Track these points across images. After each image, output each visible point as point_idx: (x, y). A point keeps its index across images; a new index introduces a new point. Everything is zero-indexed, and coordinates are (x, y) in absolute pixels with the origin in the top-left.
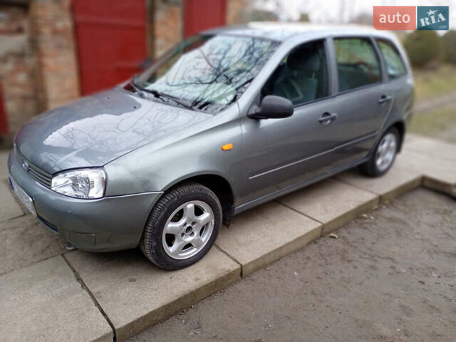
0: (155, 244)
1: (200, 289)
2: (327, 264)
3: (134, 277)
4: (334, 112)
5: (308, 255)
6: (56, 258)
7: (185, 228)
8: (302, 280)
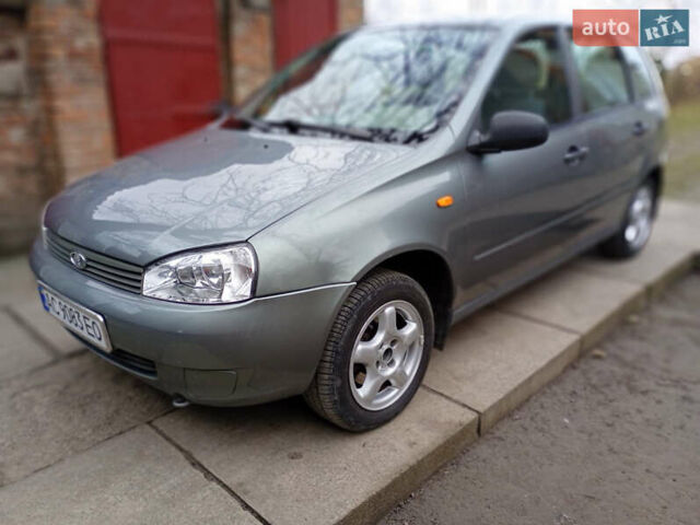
0: (338, 383)
1: (422, 460)
2: (611, 401)
3: (297, 450)
4: (582, 145)
5: (572, 389)
6: (137, 430)
7: (382, 351)
8: (582, 432)
